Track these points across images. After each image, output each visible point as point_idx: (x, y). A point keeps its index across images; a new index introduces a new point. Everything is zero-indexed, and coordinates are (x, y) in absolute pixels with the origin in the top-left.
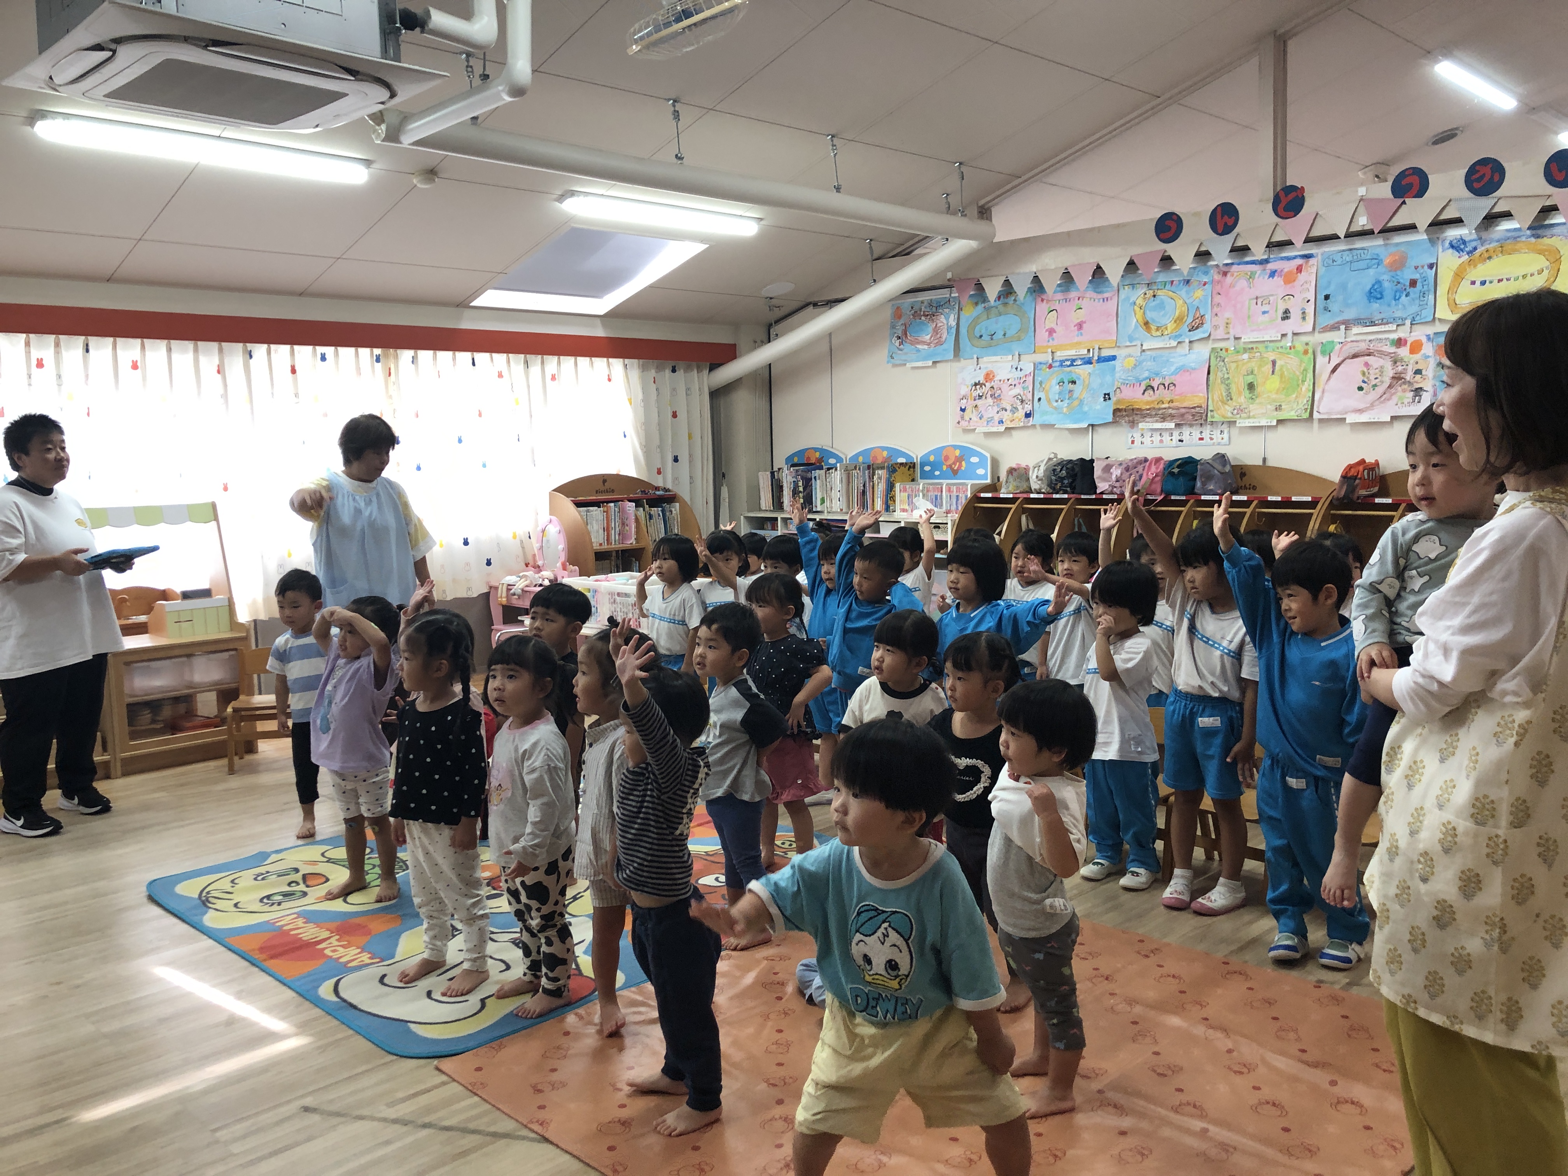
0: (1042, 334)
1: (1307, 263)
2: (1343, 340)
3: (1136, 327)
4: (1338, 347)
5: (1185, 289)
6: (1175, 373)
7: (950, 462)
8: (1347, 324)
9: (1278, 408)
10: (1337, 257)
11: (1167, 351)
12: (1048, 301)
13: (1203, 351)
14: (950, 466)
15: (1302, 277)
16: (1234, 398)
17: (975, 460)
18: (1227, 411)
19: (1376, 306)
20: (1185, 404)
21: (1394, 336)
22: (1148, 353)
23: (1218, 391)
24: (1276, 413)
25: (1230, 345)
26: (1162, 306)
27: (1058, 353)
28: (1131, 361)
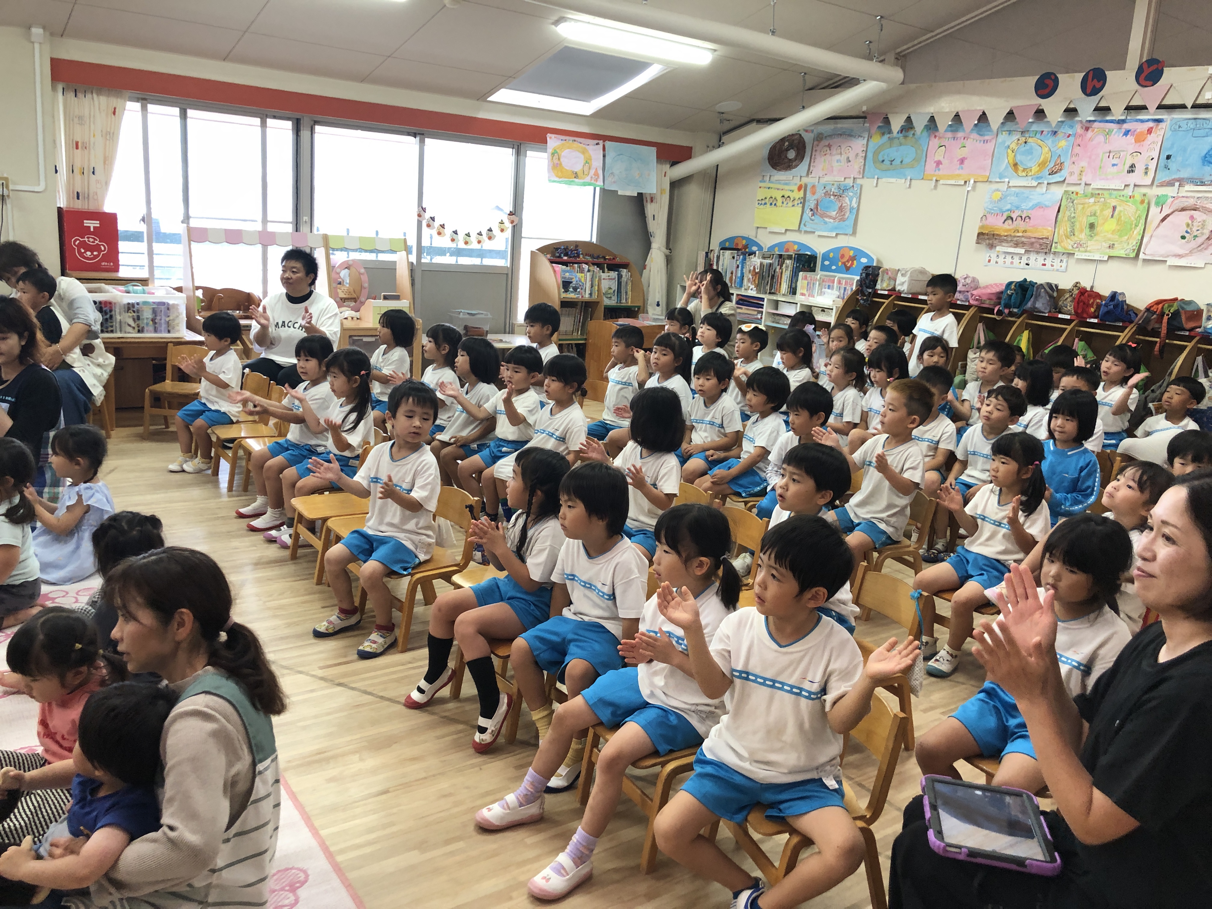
0: (931, 165)
1: (1157, 125)
2: (1175, 195)
3: (1006, 167)
4: (1170, 200)
5: (1053, 138)
6: (1033, 208)
7: (844, 260)
8: (1182, 182)
9: (1111, 247)
10: (1183, 124)
11: (1028, 190)
12: (940, 138)
13: (1058, 192)
14: (844, 263)
15: (1151, 138)
16: (1076, 234)
17: (863, 260)
18: (1068, 245)
19: (1208, 169)
20: (1036, 235)
22: (1013, 189)
23: (1064, 228)
24: (1108, 250)
25: (1080, 189)
26: (1030, 152)
27: (941, 182)
28: (998, 195)
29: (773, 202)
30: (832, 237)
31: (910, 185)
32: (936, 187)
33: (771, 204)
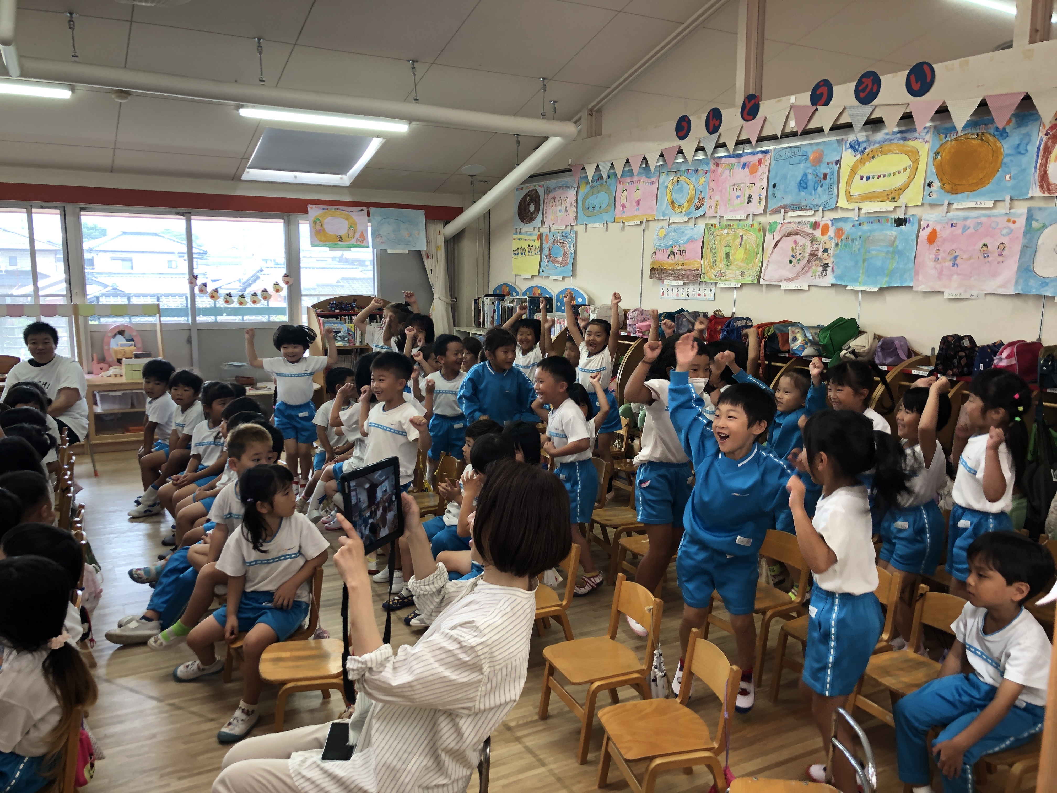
0: (619, 208)
1: (765, 157)
2: (782, 222)
3: (667, 206)
4: (779, 226)
5: (695, 176)
6: (686, 242)
8: (786, 208)
9: (742, 274)
10: (782, 153)
11: (683, 225)
12: (621, 184)
13: (701, 225)
15: (761, 169)
16: (717, 264)
18: (712, 275)
19: (803, 194)
20: (691, 267)
21: (812, 220)
22: (673, 226)
23: (708, 258)
24: (740, 278)
25: (715, 221)
27: (627, 224)
28: (663, 232)
29: (523, 252)
30: (561, 280)
31: (607, 228)
32: (623, 228)
33: (522, 254)
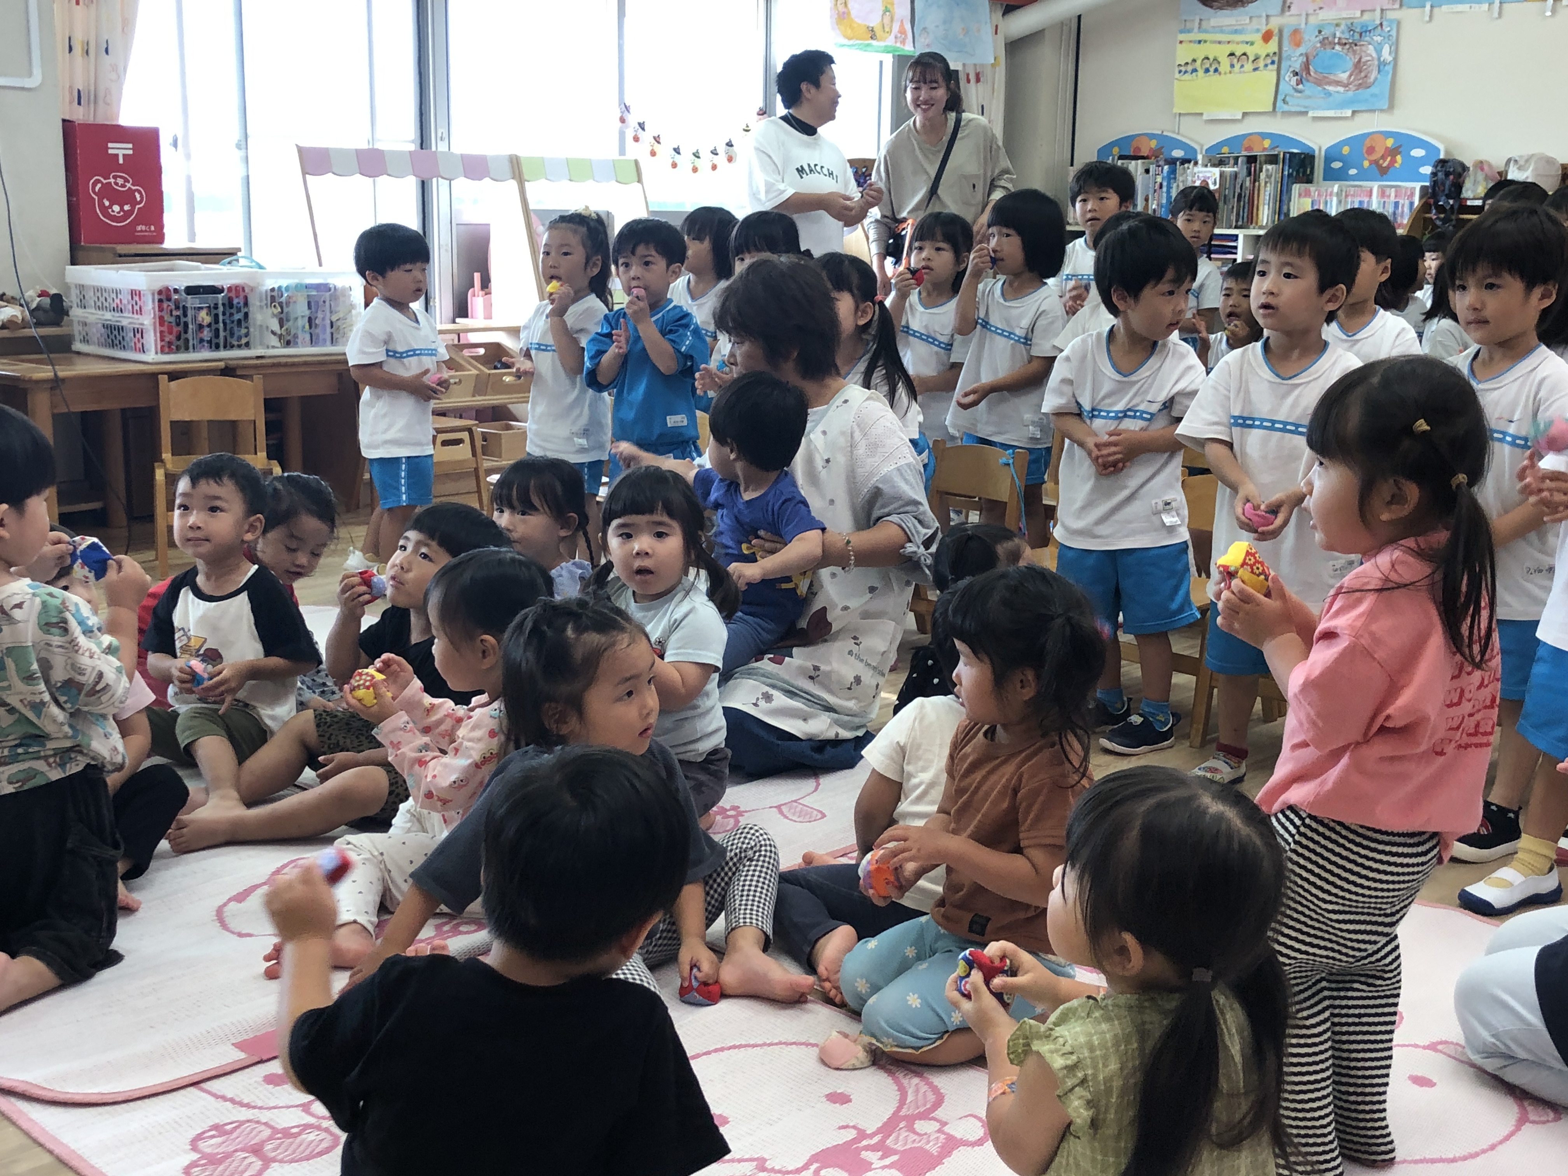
7: (1375, 156)
14: (1375, 162)
17: (1418, 153)
29: (1211, 66)
30: (1346, 118)
31: (1500, 13)
32: (1554, 11)
33: (1207, 71)
